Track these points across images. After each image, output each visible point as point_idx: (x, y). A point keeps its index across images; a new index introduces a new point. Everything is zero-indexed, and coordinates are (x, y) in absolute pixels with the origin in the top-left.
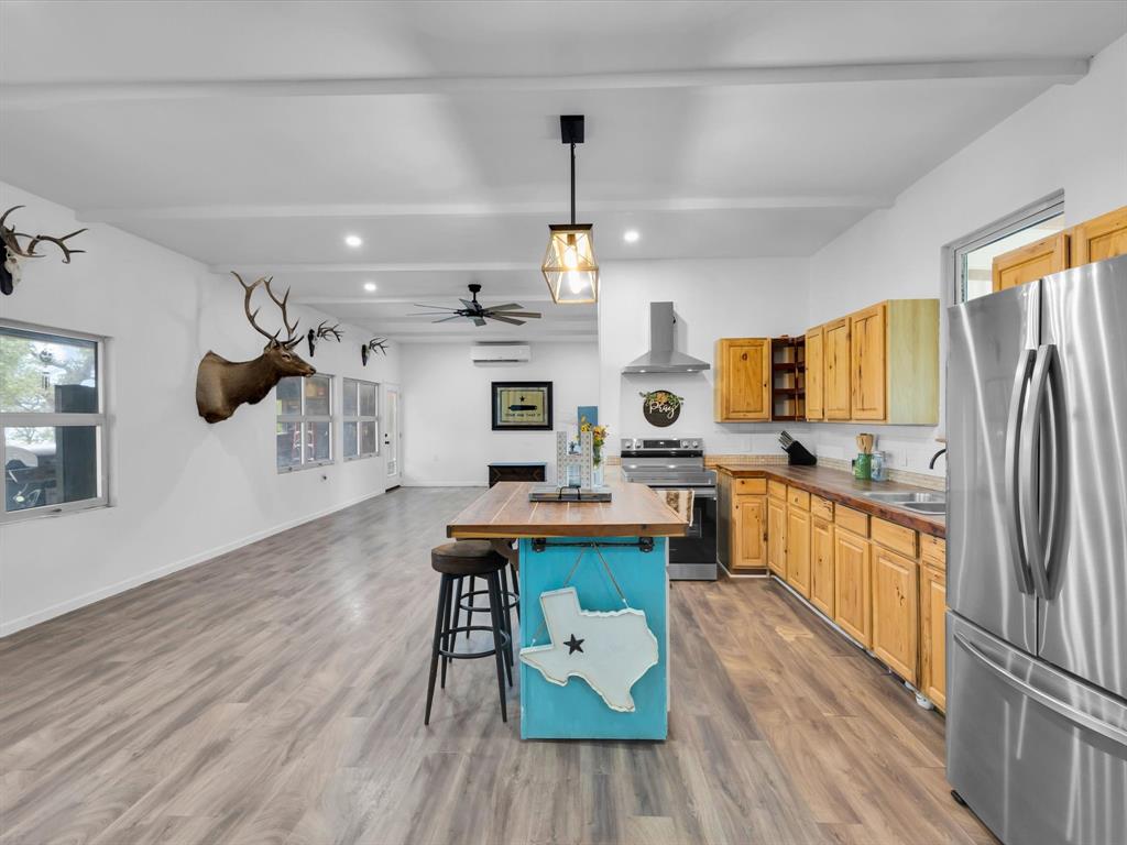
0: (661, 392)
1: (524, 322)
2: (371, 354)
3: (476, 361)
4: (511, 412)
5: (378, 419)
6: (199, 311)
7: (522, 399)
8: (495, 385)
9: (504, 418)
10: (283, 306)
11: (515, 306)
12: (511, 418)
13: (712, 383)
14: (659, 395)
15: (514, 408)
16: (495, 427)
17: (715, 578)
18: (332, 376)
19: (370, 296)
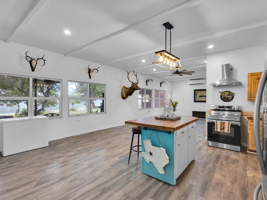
0: (226, 91)
1: (192, 74)
2: (162, 84)
3: (190, 84)
4: (199, 97)
5: (165, 99)
6: (122, 78)
7: (203, 94)
8: (195, 90)
9: (197, 99)
10: (136, 76)
11: (185, 70)
12: (199, 99)
13: (247, 88)
14: (226, 92)
15: (200, 96)
16: (195, 101)
17: (240, 151)
18: (152, 90)
19: (155, 72)
